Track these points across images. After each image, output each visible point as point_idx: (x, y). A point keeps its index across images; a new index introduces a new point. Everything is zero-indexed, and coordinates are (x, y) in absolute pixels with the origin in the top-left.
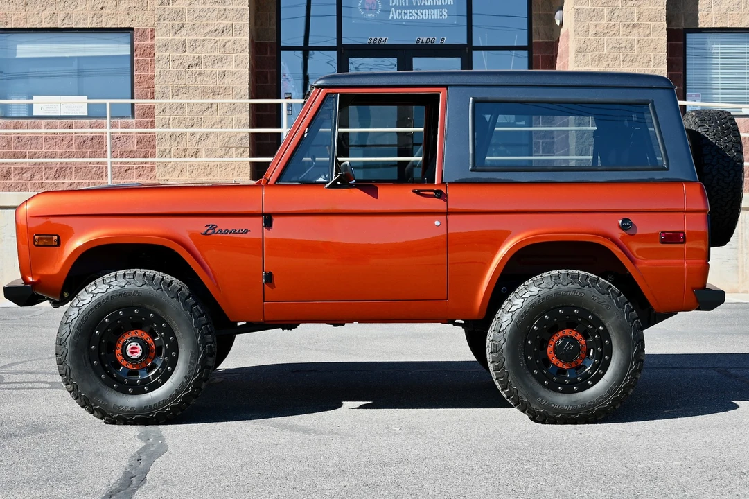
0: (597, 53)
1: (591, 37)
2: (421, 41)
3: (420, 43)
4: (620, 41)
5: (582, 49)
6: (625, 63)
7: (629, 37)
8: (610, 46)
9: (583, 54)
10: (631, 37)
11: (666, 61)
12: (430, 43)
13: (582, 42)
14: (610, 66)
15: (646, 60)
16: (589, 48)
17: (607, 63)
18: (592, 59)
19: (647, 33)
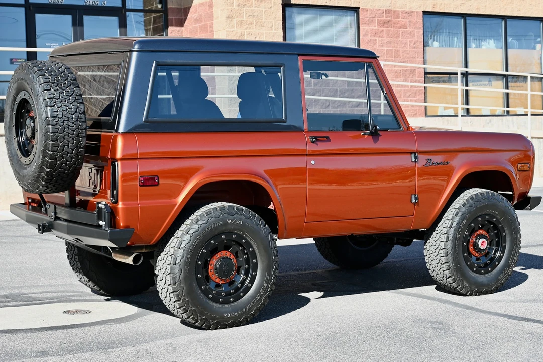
0: (240, 19)
1: (235, 7)
2: (88, 3)
3: (88, 4)
4: (254, 11)
5: (230, 16)
6: (257, 27)
7: (259, 8)
8: (248, 15)
9: (230, 19)
10: (260, 9)
11: (282, 27)
12: (95, 5)
13: (230, 11)
14: (248, 29)
15: (270, 25)
16: (234, 15)
17: (246, 27)
18: (237, 23)
19: (270, 6)
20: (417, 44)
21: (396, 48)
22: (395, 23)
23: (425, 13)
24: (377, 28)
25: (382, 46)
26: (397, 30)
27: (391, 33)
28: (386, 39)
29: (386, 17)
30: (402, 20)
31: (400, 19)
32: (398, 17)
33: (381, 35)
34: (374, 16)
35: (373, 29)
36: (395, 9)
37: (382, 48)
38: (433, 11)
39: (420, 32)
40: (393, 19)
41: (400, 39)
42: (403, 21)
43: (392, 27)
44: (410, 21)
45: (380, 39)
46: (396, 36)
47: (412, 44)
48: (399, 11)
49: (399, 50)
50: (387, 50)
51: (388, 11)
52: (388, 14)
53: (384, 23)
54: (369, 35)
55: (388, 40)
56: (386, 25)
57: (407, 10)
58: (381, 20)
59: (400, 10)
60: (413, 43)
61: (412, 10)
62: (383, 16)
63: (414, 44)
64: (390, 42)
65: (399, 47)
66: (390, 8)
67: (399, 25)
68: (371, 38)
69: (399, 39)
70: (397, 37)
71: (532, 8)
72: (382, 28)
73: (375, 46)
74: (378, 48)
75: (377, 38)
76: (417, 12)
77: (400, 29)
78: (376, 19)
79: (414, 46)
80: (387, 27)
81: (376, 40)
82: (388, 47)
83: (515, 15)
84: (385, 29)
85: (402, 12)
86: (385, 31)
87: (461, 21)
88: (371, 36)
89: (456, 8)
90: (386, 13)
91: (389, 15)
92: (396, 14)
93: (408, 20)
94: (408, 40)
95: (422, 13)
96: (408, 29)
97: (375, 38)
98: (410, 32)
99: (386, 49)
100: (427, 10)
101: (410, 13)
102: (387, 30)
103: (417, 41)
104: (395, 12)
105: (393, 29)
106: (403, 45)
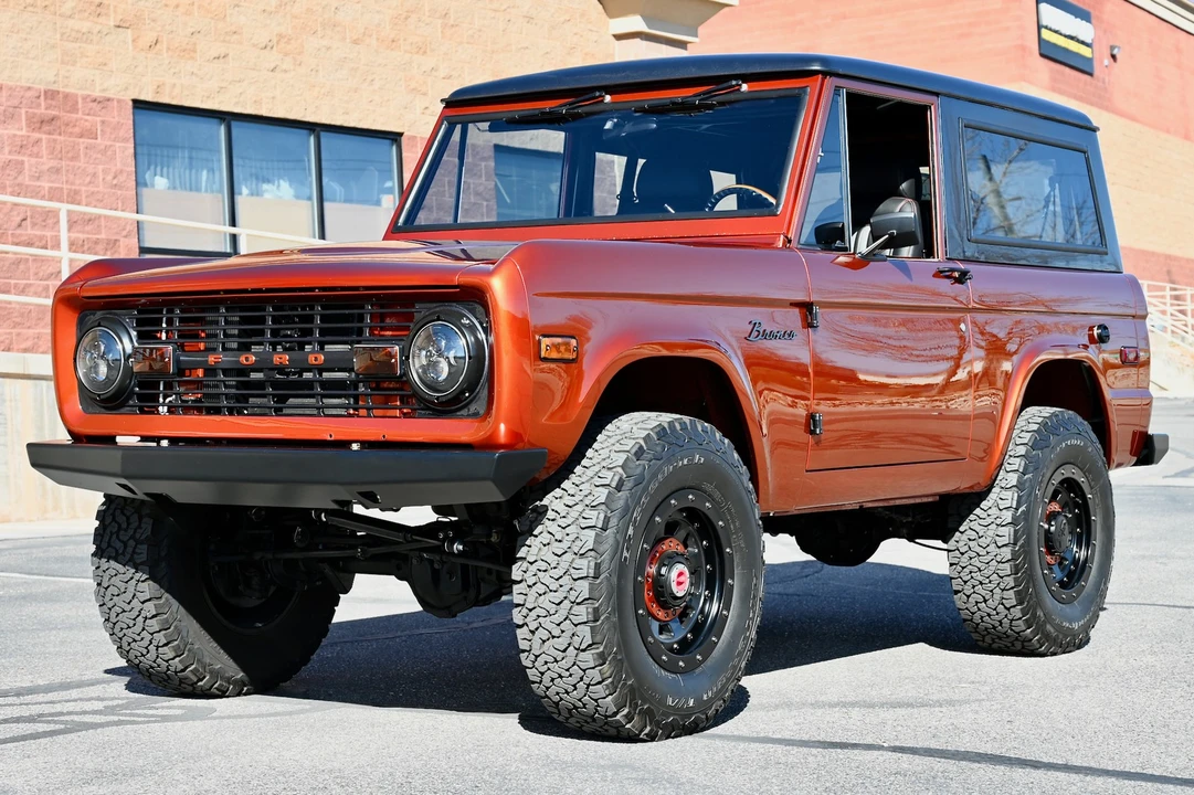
20: (122, 178)
21: (73, 184)
22: (67, 125)
23: (138, 104)
24: (24, 132)
25: (38, 178)
26: (74, 142)
27: (58, 147)
28: (47, 163)
29: (46, 109)
30: (83, 119)
31: (80, 115)
32: (74, 109)
33: (35, 149)
34: (16, 102)
35: (15, 136)
36: (67, 90)
37: (38, 184)
38: (155, 100)
39: (126, 148)
40: (62, 114)
41: (81, 163)
42: (86, 121)
43: (60, 134)
44: (103, 122)
45: (33, 160)
46: (70, 155)
47: (109, 178)
48: (77, 95)
49: (80, 191)
50: (51, 188)
51: (51, 95)
52: (50, 102)
53: (42, 122)
54: (7, 150)
55: (53, 163)
56: (46, 128)
57: (97, 94)
58: (35, 114)
59: (80, 93)
60: (112, 174)
61: (107, 95)
62: (39, 105)
63: (114, 178)
64: (58, 171)
65: (77, 182)
66: (54, 87)
67: (77, 130)
68: (10, 157)
69: (78, 164)
70: (74, 158)
71: (374, 111)
72: (36, 135)
73: (20, 179)
74: (27, 182)
75: (25, 159)
76: (119, 101)
77: (81, 140)
78: (23, 111)
79: (115, 182)
80: (49, 134)
81: (22, 163)
82: (52, 182)
83: (338, 123)
84: (44, 137)
85: (85, 98)
86: (44, 142)
87: (219, 129)
88: (10, 152)
89: (208, 97)
90: (46, 99)
91: (54, 103)
92: (69, 101)
93: (99, 119)
94: (101, 167)
95: (131, 103)
96: (99, 140)
97: (20, 158)
98: (103, 147)
99: (47, 185)
100: (142, 98)
101: (104, 102)
102: (49, 141)
103: (121, 171)
104: (66, 96)
105: (62, 138)
106: (88, 179)
